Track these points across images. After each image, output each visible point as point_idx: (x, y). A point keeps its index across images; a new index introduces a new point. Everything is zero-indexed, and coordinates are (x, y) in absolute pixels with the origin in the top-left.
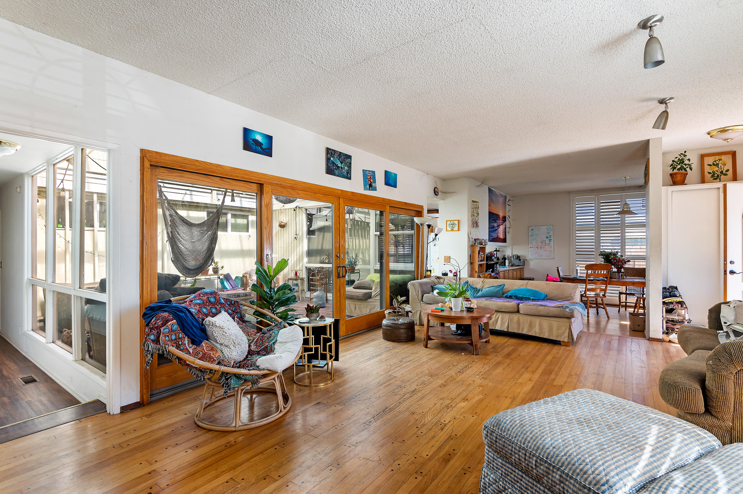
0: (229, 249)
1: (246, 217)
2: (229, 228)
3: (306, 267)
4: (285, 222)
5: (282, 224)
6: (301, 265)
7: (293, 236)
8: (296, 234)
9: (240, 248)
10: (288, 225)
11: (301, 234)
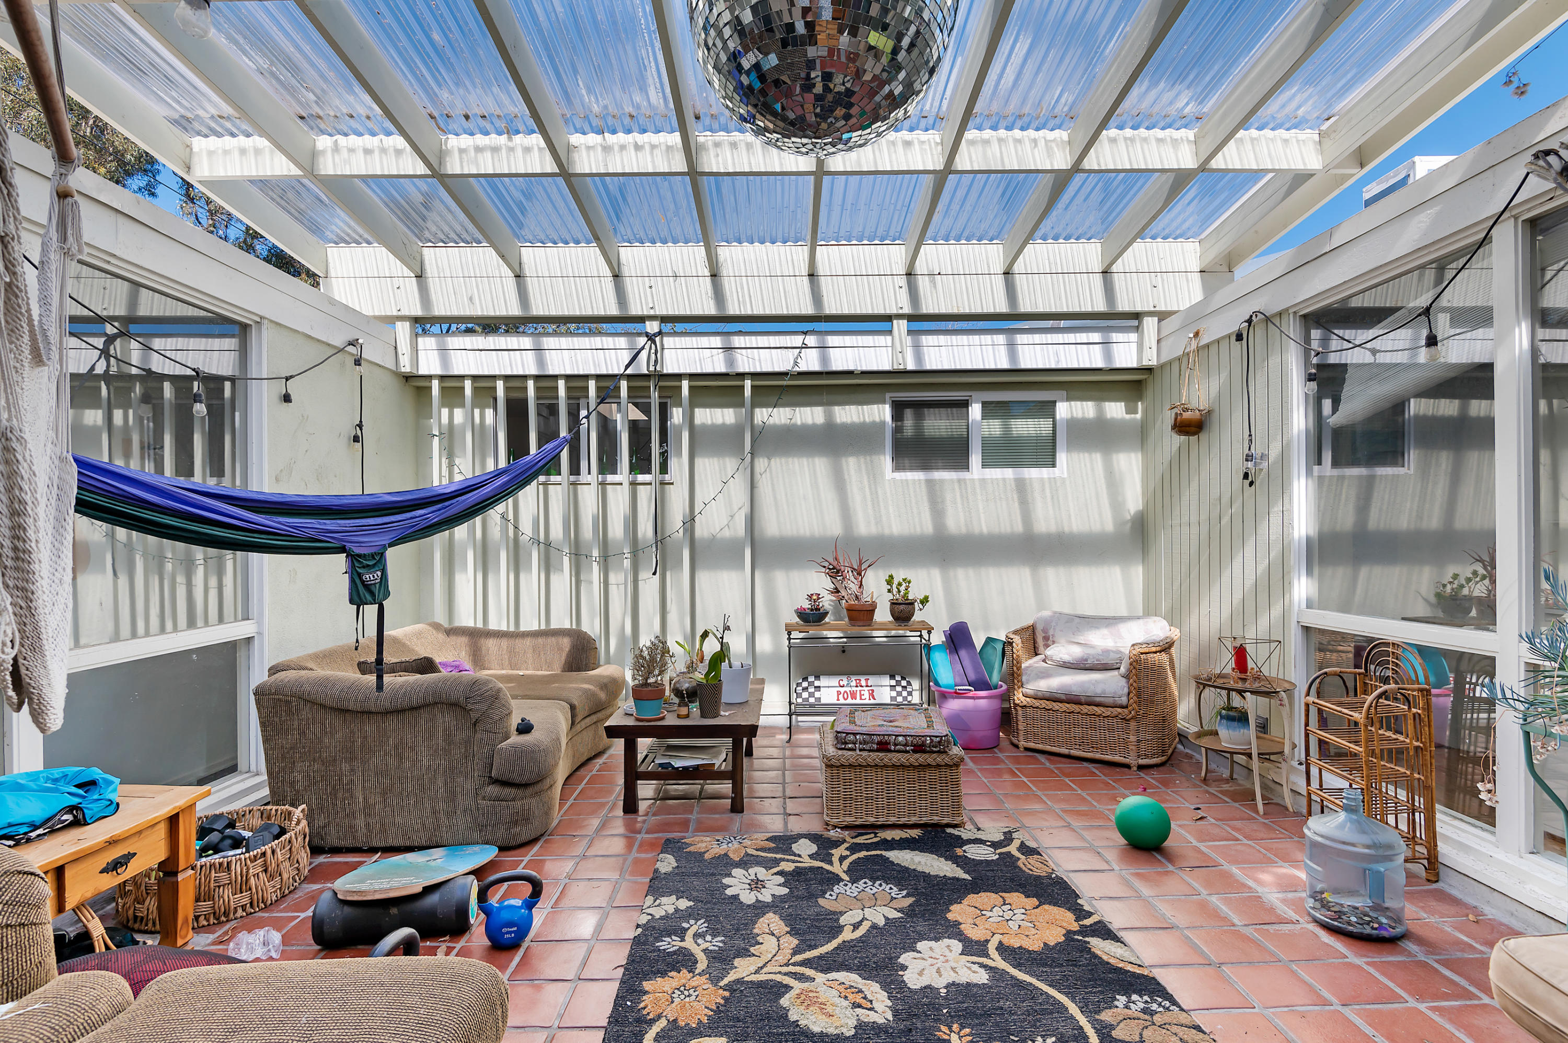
0: (977, 531)
1: (1047, 409)
2: (975, 459)
3: (1307, 629)
4: (1204, 405)
5: (1187, 415)
6: (1277, 610)
7: (1240, 466)
8: (1249, 458)
9: (1019, 528)
10: (1215, 416)
11: (1274, 453)
